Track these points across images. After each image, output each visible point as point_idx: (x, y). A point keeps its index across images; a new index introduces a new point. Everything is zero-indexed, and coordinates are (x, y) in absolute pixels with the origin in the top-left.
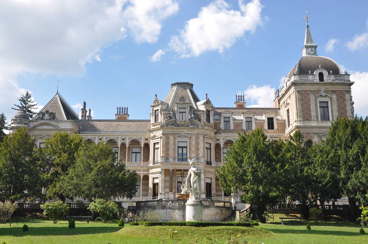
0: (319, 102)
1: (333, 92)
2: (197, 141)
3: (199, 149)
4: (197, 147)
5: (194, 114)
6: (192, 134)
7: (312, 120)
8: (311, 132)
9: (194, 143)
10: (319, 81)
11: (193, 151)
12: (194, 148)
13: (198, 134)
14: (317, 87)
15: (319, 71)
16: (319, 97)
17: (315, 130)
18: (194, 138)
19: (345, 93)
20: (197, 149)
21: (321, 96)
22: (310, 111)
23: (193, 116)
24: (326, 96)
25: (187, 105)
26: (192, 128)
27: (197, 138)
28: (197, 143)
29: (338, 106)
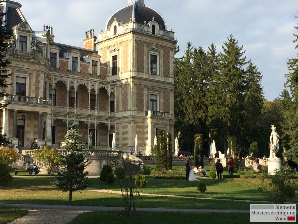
0: (151, 55)
1: (162, 47)
2: (38, 78)
3: (39, 88)
4: (37, 86)
5: (37, 46)
6: (32, 70)
7: (144, 72)
8: (143, 84)
9: (34, 81)
10: (152, 33)
11: (32, 90)
12: (34, 87)
13: (38, 71)
14: (150, 39)
15: (152, 24)
16: (152, 50)
17: (146, 82)
18: (34, 74)
19: (170, 50)
20: (37, 88)
21: (153, 49)
22: (143, 62)
23: (35, 48)
24: (156, 50)
25: (29, 33)
26: (33, 63)
27: (38, 76)
28: (38, 82)
29: (164, 62)
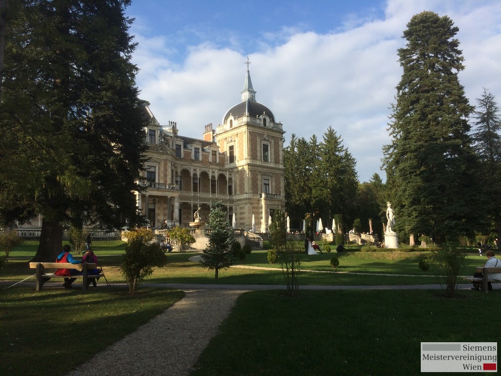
0: (263, 144)
1: (273, 137)
2: (166, 167)
4: (166, 174)
6: (161, 159)
7: (258, 160)
8: (257, 170)
9: (162, 169)
10: (263, 126)
11: (161, 177)
12: (163, 174)
13: (166, 160)
14: (262, 131)
15: (264, 117)
16: (264, 140)
17: (259, 168)
18: (163, 163)
19: (280, 140)
20: (166, 176)
22: (257, 151)
23: (163, 140)
24: (267, 140)
25: (157, 128)
26: (161, 153)
27: (166, 164)
28: (166, 170)
29: (275, 150)
